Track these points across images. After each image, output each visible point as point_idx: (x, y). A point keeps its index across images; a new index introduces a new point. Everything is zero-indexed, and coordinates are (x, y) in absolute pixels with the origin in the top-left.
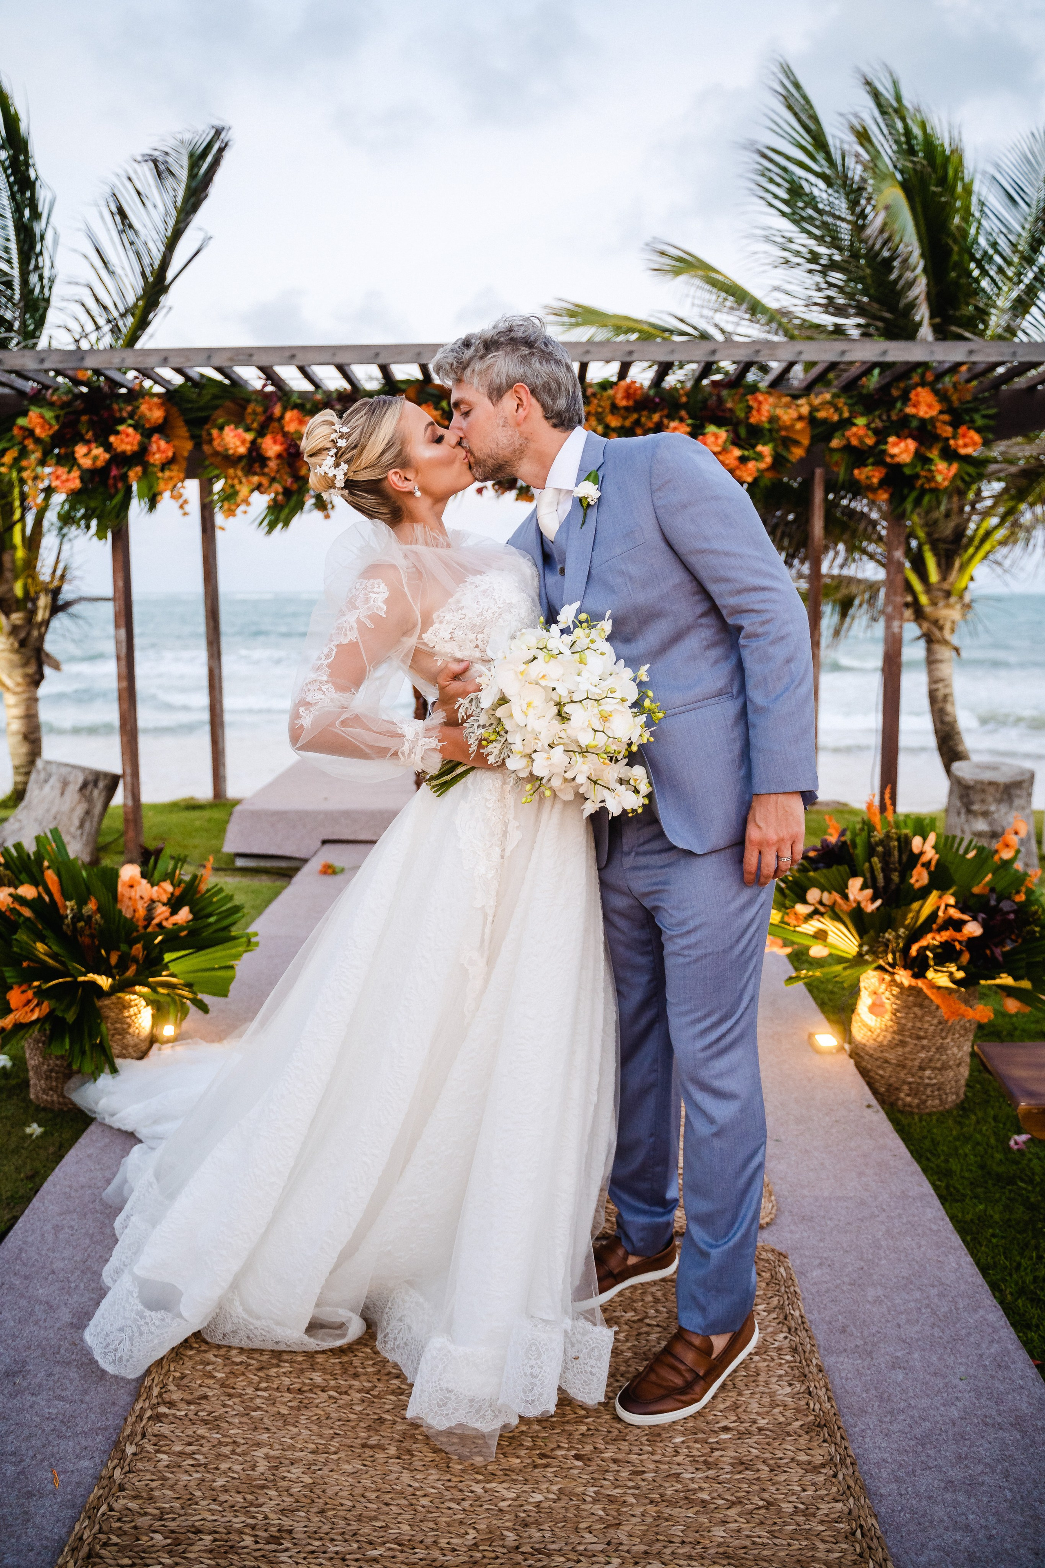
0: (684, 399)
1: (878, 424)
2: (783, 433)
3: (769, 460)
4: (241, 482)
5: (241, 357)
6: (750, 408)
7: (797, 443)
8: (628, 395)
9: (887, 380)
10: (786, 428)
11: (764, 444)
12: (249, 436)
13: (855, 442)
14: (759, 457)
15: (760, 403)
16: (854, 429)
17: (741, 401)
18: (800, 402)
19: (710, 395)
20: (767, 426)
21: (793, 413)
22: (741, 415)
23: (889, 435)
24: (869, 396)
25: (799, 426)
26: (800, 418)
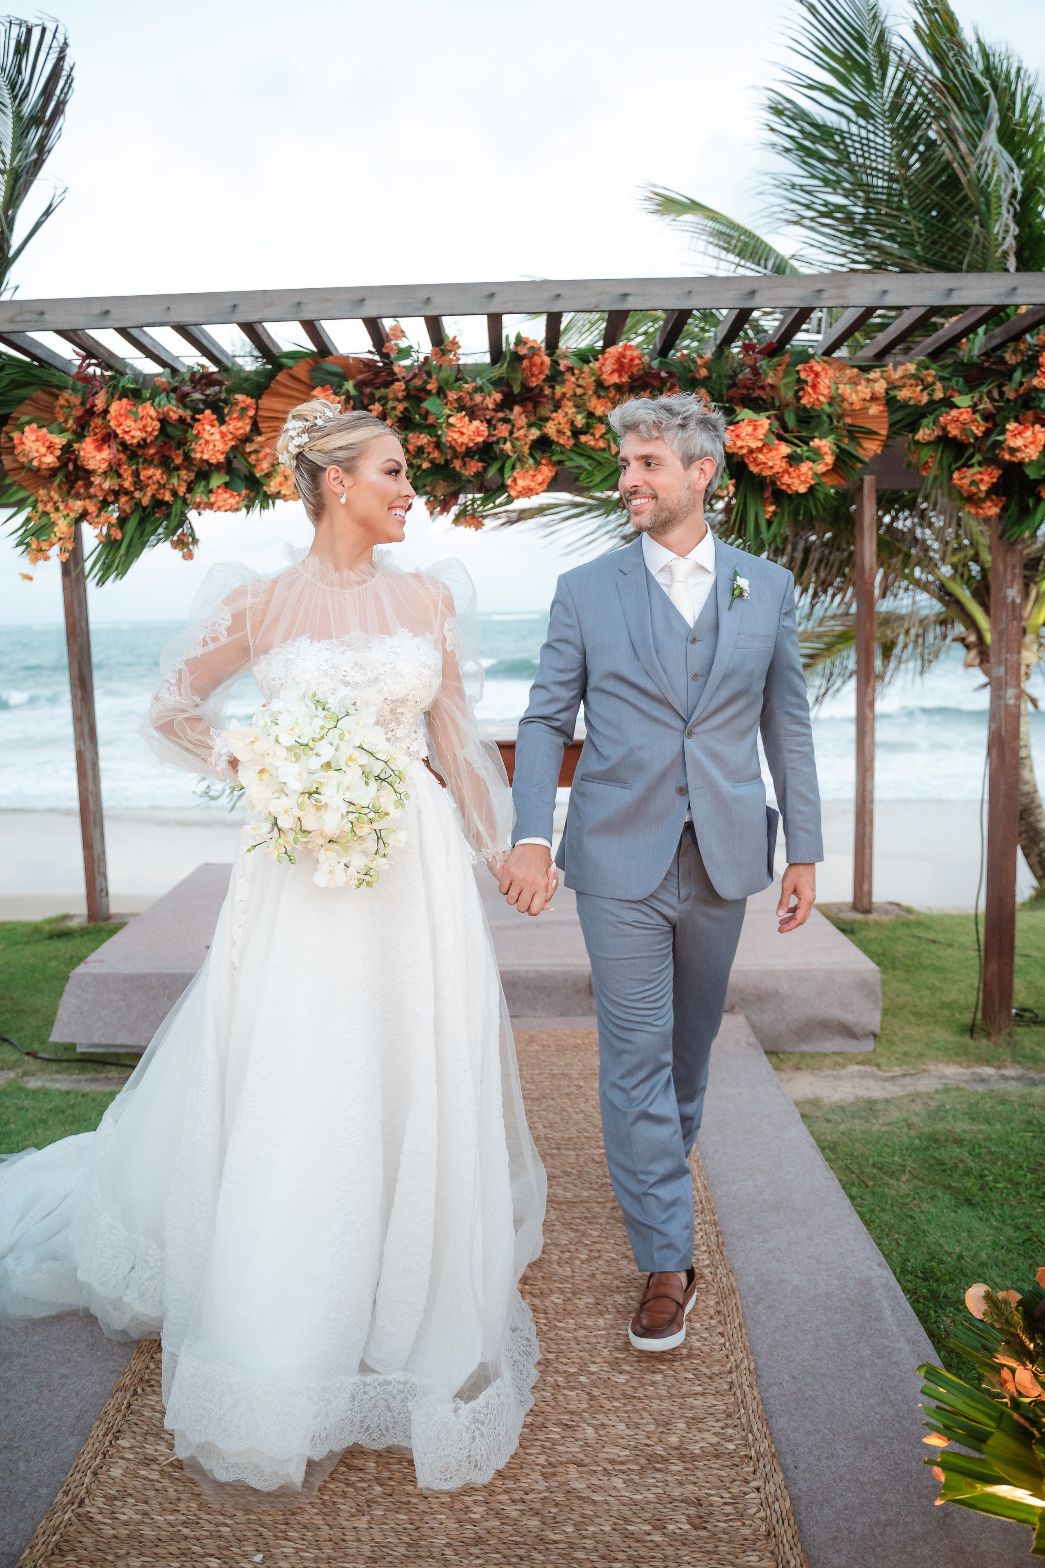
0: (704, 372)
1: (986, 405)
2: (848, 420)
3: (829, 459)
4: (57, 509)
5: (26, 317)
6: (800, 381)
7: (871, 433)
8: (620, 367)
9: (996, 341)
10: (853, 413)
11: (821, 438)
12: (60, 440)
13: (954, 431)
14: (816, 455)
15: (817, 375)
16: (954, 413)
17: (786, 374)
18: (874, 375)
19: (742, 365)
20: (826, 408)
21: (864, 391)
22: (788, 395)
23: (1007, 420)
24: (971, 365)
25: (874, 410)
26: (874, 398)
